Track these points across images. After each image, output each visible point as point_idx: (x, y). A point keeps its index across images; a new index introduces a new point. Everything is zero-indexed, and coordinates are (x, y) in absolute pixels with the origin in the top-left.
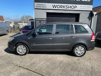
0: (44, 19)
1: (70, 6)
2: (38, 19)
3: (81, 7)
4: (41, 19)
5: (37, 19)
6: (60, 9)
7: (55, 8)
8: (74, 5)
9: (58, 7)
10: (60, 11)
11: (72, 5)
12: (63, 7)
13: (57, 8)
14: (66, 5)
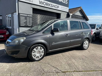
0: (31, 16)
1: (54, 5)
2: (23, 15)
3: (62, 7)
4: (26, 15)
5: (21, 15)
6: (46, 6)
7: (42, 4)
8: (57, 5)
9: (45, 4)
10: (46, 8)
11: (55, 4)
12: (48, 5)
13: (43, 5)
14: (51, 3)
